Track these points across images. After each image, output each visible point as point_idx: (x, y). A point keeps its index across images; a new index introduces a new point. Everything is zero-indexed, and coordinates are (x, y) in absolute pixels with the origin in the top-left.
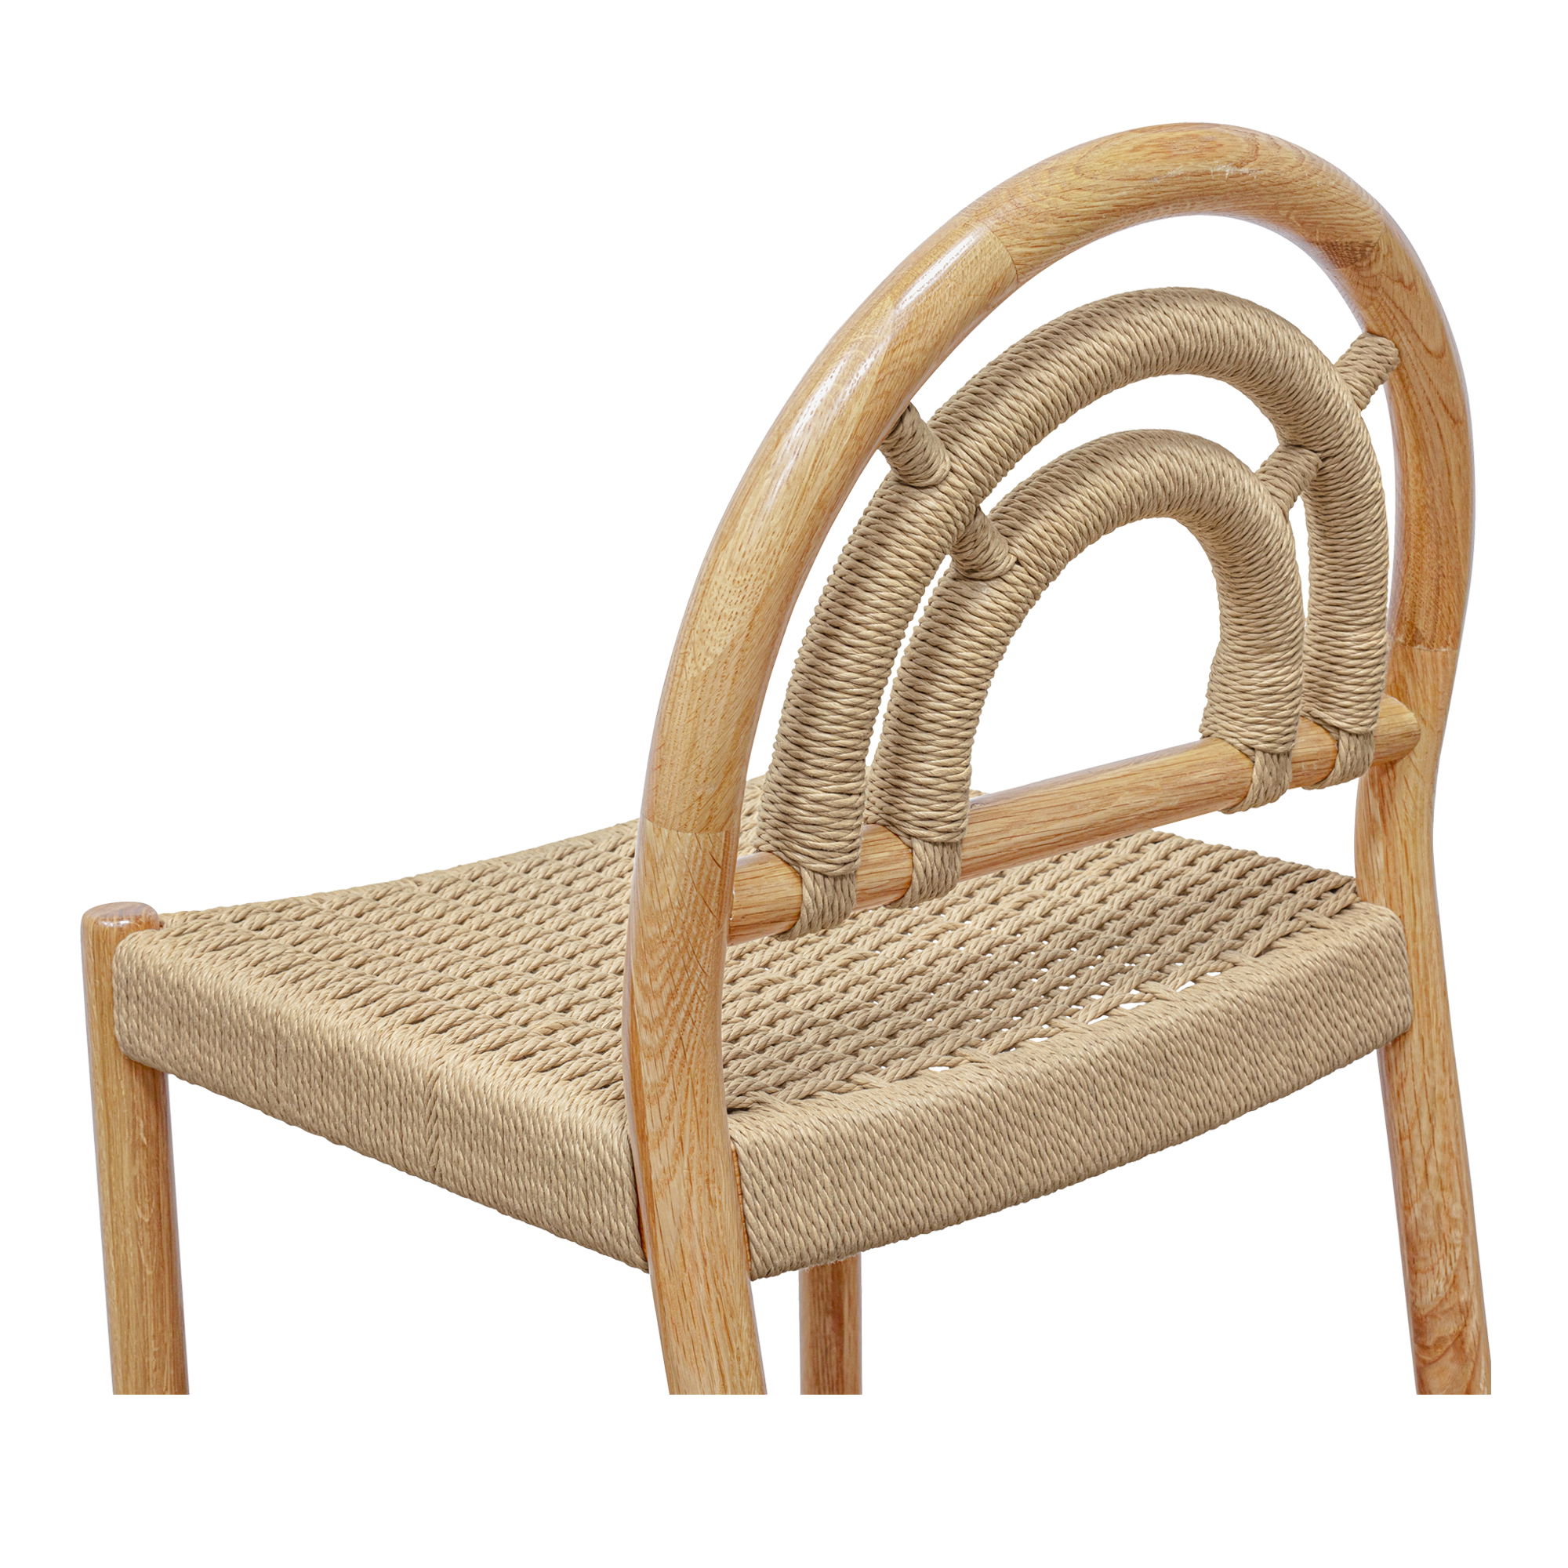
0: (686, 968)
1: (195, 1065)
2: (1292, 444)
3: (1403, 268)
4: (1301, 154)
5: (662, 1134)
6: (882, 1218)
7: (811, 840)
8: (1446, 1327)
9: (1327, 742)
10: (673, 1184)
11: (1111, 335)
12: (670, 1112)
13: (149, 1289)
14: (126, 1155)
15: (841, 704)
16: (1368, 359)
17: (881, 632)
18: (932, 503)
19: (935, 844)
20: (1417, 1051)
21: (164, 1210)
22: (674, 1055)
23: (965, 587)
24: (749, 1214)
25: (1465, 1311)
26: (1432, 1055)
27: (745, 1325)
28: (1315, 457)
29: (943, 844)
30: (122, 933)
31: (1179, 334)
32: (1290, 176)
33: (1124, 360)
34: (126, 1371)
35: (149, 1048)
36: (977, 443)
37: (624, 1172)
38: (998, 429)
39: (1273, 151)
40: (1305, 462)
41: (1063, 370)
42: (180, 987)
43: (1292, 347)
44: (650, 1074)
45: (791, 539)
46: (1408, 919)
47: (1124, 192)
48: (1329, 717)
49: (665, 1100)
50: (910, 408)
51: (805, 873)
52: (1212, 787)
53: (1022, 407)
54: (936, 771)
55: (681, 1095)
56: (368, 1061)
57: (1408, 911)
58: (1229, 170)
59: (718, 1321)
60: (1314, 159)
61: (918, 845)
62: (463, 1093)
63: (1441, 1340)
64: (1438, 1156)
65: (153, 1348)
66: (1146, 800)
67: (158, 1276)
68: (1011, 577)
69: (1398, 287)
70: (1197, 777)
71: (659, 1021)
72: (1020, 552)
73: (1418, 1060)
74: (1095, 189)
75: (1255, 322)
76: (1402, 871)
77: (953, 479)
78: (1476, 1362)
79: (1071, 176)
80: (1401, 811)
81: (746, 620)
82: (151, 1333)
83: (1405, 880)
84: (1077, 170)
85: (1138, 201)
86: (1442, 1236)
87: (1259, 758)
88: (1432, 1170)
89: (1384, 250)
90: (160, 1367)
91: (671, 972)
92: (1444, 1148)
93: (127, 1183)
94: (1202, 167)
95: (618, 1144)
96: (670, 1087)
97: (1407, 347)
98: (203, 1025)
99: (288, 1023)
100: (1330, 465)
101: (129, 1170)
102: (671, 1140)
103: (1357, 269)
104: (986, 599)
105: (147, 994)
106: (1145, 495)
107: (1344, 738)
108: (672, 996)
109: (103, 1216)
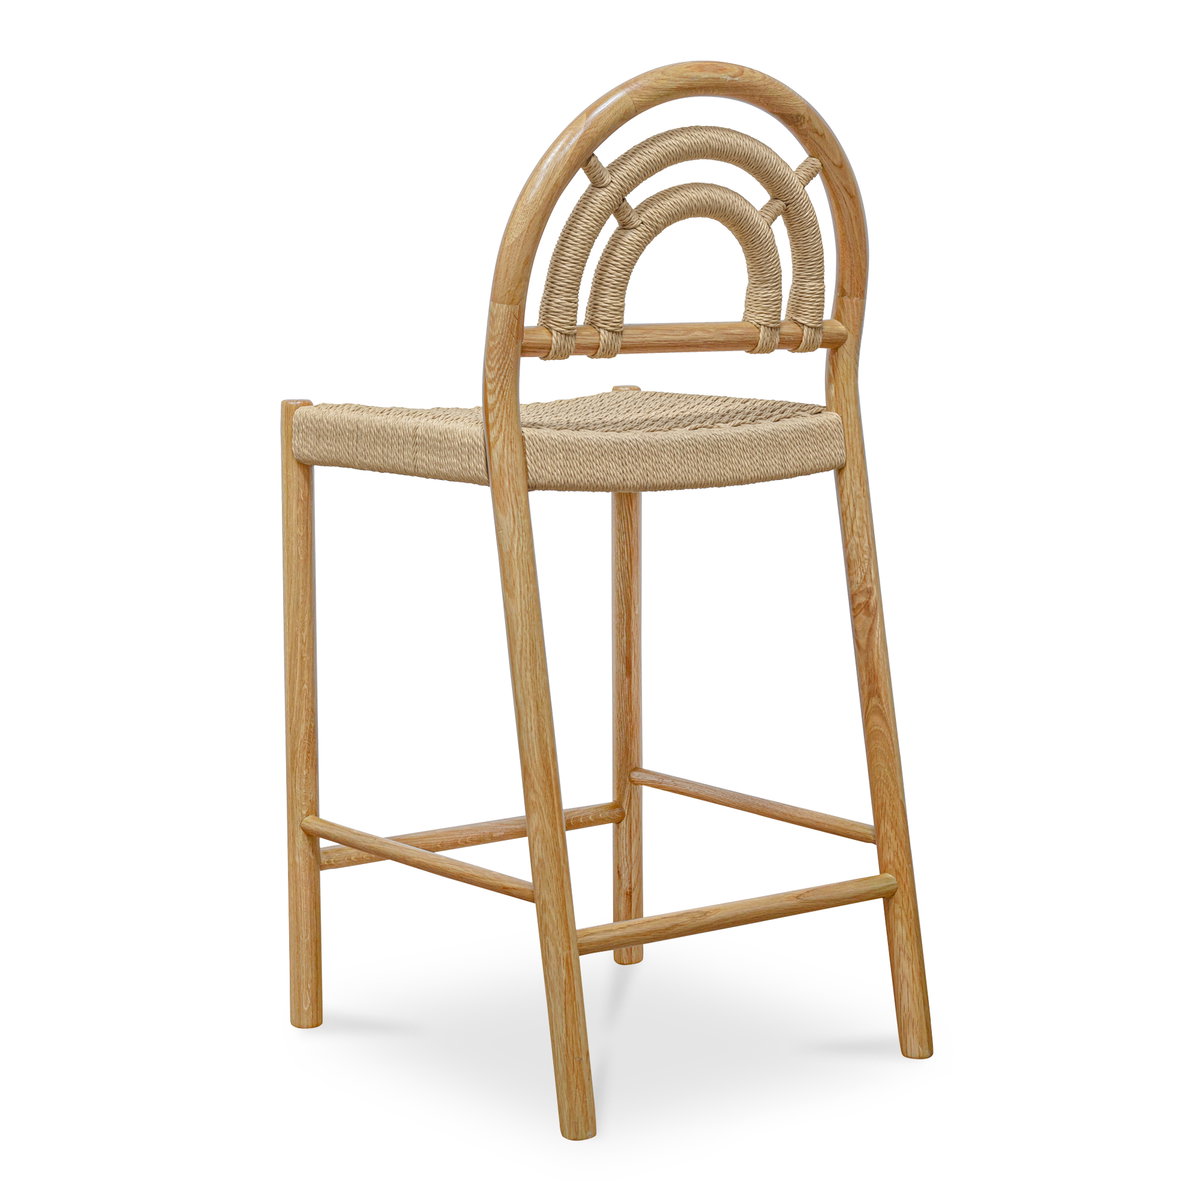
0: (504, 358)
1: (325, 453)
2: (774, 198)
3: (817, 126)
4: (765, 76)
5: (494, 424)
6: (585, 477)
7: (556, 319)
8: (862, 599)
9: (798, 330)
10: (498, 443)
11: (680, 138)
12: (498, 414)
13: (302, 565)
14: (295, 505)
15: (567, 266)
16: (808, 166)
17: (583, 239)
18: (604, 193)
19: (609, 331)
20: (848, 475)
21: (309, 532)
22: (499, 392)
23: (622, 232)
24: (528, 460)
25: (869, 592)
26: (855, 478)
27: (524, 500)
28: (783, 203)
29: (613, 332)
30: (297, 407)
31: (710, 141)
32: (759, 83)
33: (686, 148)
34: (289, 604)
35: (306, 452)
36: (622, 173)
37: (481, 444)
38: (631, 168)
39: (751, 74)
40: (779, 204)
41: (659, 150)
42: (321, 420)
43: (765, 153)
44: (491, 400)
45: (544, 197)
46: (845, 417)
47: (682, 82)
48: (799, 320)
49: (496, 410)
50: (593, 155)
51: (554, 332)
52: (740, 337)
53: (641, 161)
54: (609, 301)
55: (502, 408)
56: (392, 429)
57: (844, 413)
58: (729, 78)
59: (513, 496)
60: (771, 78)
61: (602, 331)
62: (426, 431)
63: (860, 604)
64: (858, 522)
65: (301, 593)
66: (707, 335)
67: (305, 560)
68: (639, 228)
69: (816, 136)
70: (732, 331)
71: (494, 379)
72: (643, 219)
73: (849, 480)
74: (669, 80)
75: (747, 142)
76: (842, 396)
77: (612, 185)
78: (875, 616)
79: (659, 75)
80: (841, 370)
81: (527, 224)
82: (301, 586)
83: (844, 401)
84: (662, 73)
85: (687, 86)
86: (859, 557)
87: (762, 328)
88: (855, 528)
89: (807, 118)
90: (304, 602)
91: (498, 360)
92: (860, 519)
93: (294, 517)
94: (716, 75)
95: (480, 434)
96: (498, 405)
97: (825, 163)
98: (329, 434)
99: (362, 422)
100: (790, 207)
101: (295, 512)
102: (498, 426)
103: (797, 126)
104: (631, 236)
105: (307, 427)
106: (698, 205)
107: (806, 328)
108: (499, 369)
109: (283, 533)
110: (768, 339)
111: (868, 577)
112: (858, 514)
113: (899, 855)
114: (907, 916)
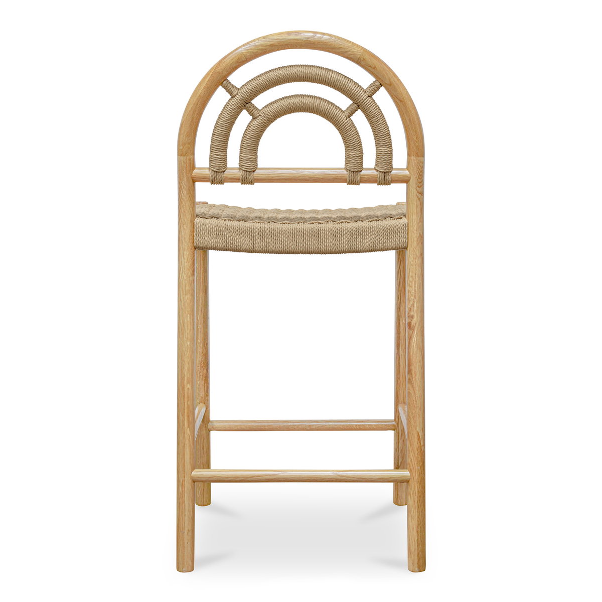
0: (181, 183)
2: (354, 102)
3: (370, 63)
7: (211, 164)
8: (408, 320)
26: (411, 255)
28: (356, 105)
29: (247, 171)
36: (243, 90)
46: (410, 221)
48: (377, 168)
50: (227, 80)
51: (210, 170)
61: (241, 171)
69: (371, 68)
80: (409, 196)
83: (410, 213)
87: (348, 172)
88: (409, 282)
92: (411, 277)
97: (382, 83)
100: (360, 107)
104: (254, 122)
110: (353, 177)
111: (412, 309)
112: (411, 274)
113: (413, 460)
114: (413, 494)
